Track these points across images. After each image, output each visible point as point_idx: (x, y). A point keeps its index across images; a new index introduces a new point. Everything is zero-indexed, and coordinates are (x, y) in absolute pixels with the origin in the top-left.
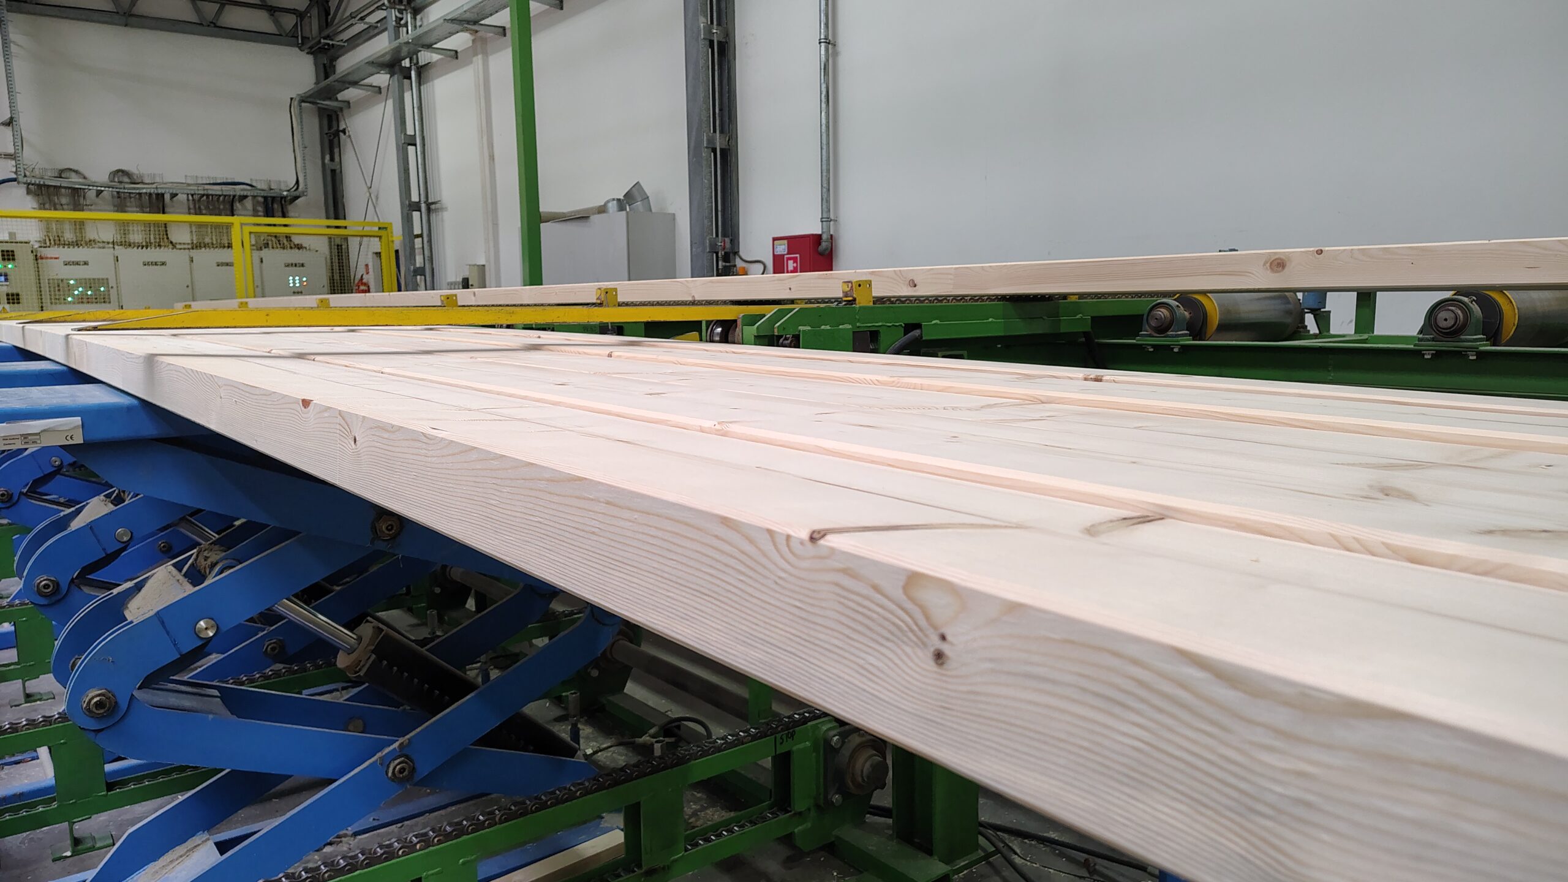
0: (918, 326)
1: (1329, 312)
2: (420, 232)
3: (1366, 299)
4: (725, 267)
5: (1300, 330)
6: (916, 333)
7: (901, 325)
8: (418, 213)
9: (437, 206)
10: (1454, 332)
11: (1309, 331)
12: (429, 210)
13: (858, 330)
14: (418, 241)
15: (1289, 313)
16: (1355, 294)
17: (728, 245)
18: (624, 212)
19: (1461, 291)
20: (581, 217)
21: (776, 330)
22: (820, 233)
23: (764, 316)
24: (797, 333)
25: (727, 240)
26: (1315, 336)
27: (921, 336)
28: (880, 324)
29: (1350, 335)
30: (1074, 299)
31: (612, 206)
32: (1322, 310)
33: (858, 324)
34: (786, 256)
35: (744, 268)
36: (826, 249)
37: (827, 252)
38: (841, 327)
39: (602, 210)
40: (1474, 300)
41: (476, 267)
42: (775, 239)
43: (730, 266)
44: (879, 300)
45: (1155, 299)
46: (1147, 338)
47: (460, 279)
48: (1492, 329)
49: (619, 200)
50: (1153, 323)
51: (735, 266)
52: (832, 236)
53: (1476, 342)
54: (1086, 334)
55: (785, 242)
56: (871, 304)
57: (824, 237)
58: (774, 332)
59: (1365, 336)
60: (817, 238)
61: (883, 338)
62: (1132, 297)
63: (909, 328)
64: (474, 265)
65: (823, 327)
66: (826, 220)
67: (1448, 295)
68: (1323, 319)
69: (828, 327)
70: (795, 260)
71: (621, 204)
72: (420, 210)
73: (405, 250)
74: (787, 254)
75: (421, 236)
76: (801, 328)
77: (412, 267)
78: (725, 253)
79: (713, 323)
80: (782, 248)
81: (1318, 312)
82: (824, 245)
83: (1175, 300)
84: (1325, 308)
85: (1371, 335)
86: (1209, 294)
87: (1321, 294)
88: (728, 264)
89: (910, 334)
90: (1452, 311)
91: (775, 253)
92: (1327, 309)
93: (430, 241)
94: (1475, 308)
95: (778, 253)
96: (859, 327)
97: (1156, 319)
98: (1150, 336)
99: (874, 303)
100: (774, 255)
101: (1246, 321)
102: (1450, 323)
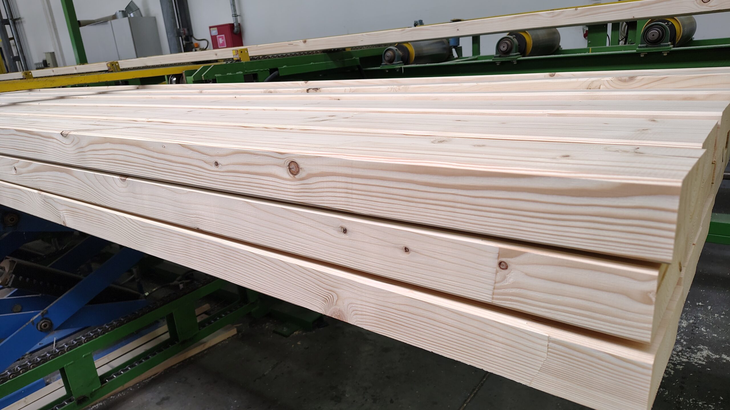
0: (276, 69)
1: (461, 47)
2: (12, 37)
3: (476, 39)
4: (186, 44)
5: (450, 57)
6: (276, 73)
7: (268, 70)
8: (9, 26)
9: (20, 21)
10: (507, 53)
11: (454, 57)
12: (14, 23)
13: (246, 74)
14: (12, 42)
15: (444, 49)
16: (471, 37)
17: (186, 32)
18: (127, 18)
19: (511, 33)
20: (104, 21)
21: (203, 77)
22: (232, 23)
23: (197, 70)
24: (214, 78)
25: (186, 29)
26: (457, 59)
27: (279, 74)
28: (257, 70)
29: (470, 57)
30: (349, 50)
31: (120, 15)
32: (458, 46)
33: (246, 71)
34: (218, 36)
35: (197, 44)
36: (237, 31)
37: (239, 32)
38: (237, 73)
39: (114, 17)
40: (514, 37)
41: (49, 54)
42: (210, 27)
43: (189, 43)
44: (252, 58)
45: (386, 47)
46: (385, 66)
47: (41, 61)
48: (522, 50)
49: (123, 11)
50: (387, 58)
51: (192, 43)
52: (239, 24)
53: (515, 56)
54: (358, 66)
55: (216, 29)
56: (249, 61)
57: (235, 25)
58: (202, 78)
59: (476, 57)
60: (232, 26)
61: (259, 76)
62: (376, 47)
63: (272, 71)
64: (48, 53)
65: (228, 74)
66: (235, 16)
67: (505, 35)
68: (459, 51)
69: (230, 74)
70: (222, 37)
71: (125, 14)
72: (9, 24)
73: (5, 47)
74: (218, 35)
75: (13, 38)
76: (216, 75)
77: (11, 57)
78: (186, 36)
79: (171, 76)
80: (215, 32)
81: (456, 48)
82: (236, 29)
83: (396, 47)
84: (459, 45)
85: (479, 56)
86: (409, 43)
87: (457, 39)
88: (188, 42)
89: (273, 74)
90: (506, 43)
91: (212, 35)
92: (460, 46)
93: (19, 41)
94: (515, 40)
95: (214, 35)
96: (246, 72)
97: (388, 56)
98: (386, 65)
99: (251, 60)
100: (211, 36)
101: (426, 55)
102: (505, 48)
